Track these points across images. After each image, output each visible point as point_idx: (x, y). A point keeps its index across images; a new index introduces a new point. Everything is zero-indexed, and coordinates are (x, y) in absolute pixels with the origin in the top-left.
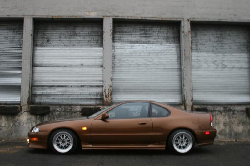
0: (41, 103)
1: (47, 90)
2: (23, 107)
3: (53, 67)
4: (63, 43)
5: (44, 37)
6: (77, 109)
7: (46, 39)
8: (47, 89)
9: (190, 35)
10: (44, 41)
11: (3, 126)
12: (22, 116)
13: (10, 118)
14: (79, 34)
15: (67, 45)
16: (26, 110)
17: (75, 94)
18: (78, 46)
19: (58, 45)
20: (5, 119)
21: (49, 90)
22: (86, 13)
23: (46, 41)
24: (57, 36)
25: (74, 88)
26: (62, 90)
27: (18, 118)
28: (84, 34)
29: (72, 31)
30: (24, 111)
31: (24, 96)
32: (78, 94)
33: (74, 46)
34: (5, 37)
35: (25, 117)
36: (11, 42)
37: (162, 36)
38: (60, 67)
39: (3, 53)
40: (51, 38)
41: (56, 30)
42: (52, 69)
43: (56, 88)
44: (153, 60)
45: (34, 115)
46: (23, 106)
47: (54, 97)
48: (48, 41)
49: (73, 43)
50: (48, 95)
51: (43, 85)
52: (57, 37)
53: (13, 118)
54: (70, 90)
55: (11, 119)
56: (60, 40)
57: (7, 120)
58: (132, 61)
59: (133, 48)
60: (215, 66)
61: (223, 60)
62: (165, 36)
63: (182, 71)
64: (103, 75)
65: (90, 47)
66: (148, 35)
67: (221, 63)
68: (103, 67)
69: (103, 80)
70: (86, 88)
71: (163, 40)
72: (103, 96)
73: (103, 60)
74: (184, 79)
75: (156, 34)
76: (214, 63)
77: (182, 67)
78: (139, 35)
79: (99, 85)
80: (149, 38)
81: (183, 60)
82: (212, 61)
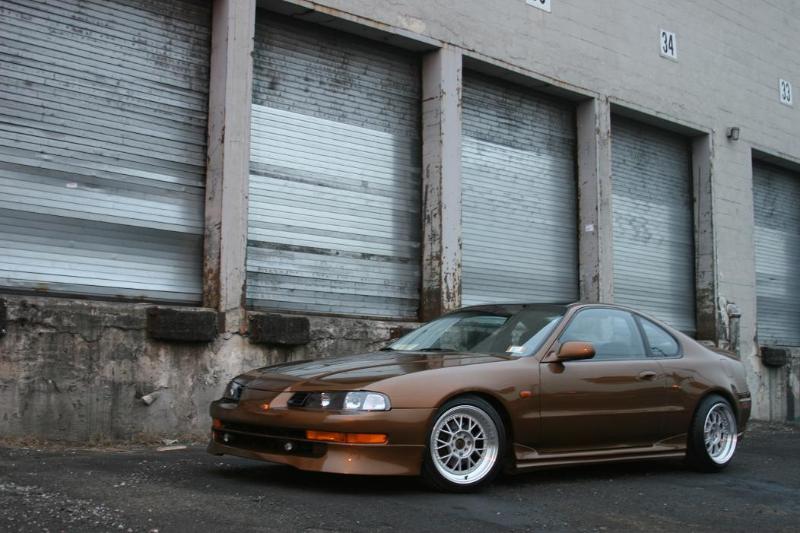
0: (255, 304)
1: (272, 259)
2: (227, 317)
3: (287, 179)
4: (314, 101)
5: (261, 69)
6: (378, 331)
7: (267, 76)
8: (270, 255)
9: (610, 140)
10: (261, 84)
11: (161, 387)
12: (224, 350)
13: (187, 358)
14: (357, 81)
15: (326, 110)
16: (236, 330)
17: (350, 279)
18: (356, 122)
19: (302, 105)
20: (168, 357)
21: (277, 259)
22: (400, 17)
23: (267, 85)
24: (299, 74)
25: (343, 260)
26: (312, 263)
27: (212, 355)
28: (371, 85)
29: (339, 68)
30: (232, 330)
31: (231, 274)
32: (358, 280)
33: (343, 118)
34: (137, 38)
35: (233, 355)
36: (157, 63)
38: (307, 182)
39: (130, 100)
40: (281, 76)
41: (295, 53)
42: (285, 186)
43: (296, 254)
44: (522, 196)
45: (262, 348)
46: (228, 311)
47: (292, 287)
48: (273, 86)
49: (343, 108)
50: (275, 277)
51: (259, 238)
52: (299, 77)
53: (198, 357)
54: (334, 265)
55: (188, 361)
56: (306, 91)
57: (177, 364)
58: (480, 193)
59: (483, 153)
60: (633, 233)
61: (646, 217)
62: (547, 132)
63: (582, 238)
64: (441, 226)
65: (385, 131)
66: (514, 123)
67: (643, 226)
68: (440, 203)
69: (440, 243)
70: (375, 263)
71: (542, 143)
72: (438, 293)
73: (441, 182)
74: (599, 261)
75: (529, 122)
76: (630, 224)
77: (590, 228)
78: (495, 118)
79: (407, 256)
80: (516, 131)
81: (597, 209)
82: (629, 218)
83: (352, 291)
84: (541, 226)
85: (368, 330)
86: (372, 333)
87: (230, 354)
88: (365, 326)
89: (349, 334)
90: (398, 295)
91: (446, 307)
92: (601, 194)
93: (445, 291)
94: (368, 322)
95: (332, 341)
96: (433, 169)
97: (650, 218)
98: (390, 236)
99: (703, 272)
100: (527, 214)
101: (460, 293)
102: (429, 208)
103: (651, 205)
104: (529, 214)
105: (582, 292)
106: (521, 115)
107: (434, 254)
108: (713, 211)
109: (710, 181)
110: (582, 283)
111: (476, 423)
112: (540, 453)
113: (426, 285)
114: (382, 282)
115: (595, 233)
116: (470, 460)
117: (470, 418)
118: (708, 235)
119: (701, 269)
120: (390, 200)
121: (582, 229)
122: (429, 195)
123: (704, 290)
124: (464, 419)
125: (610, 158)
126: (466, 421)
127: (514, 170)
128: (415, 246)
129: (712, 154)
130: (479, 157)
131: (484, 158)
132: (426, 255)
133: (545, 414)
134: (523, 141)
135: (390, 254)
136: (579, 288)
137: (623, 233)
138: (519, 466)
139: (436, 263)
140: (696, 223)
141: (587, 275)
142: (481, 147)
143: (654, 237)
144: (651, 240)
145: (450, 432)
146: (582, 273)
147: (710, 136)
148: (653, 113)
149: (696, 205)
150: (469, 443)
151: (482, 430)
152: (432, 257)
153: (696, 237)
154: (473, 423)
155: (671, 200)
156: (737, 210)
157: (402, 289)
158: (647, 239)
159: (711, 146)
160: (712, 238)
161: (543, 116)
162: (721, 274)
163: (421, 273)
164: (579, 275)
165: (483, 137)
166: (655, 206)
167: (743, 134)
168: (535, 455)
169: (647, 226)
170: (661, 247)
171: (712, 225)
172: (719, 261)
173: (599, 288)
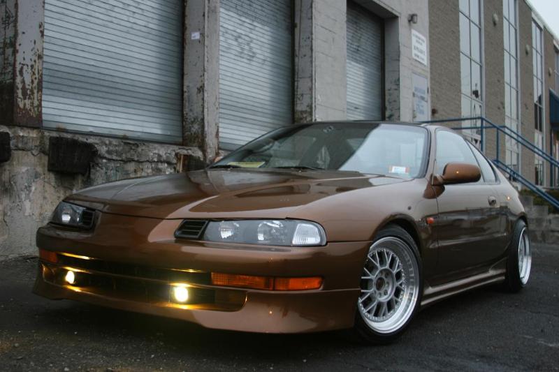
60: (238, 49)
61: (251, 35)
63: (187, 47)
67: (248, 44)
69: (15, 26)
72: (12, 88)
74: (204, 71)
76: (236, 40)
77: (196, 36)
81: (204, 15)
82: (235, 34)
84: (144, 29)
91: (21, 106)
92: (209, 1)
93: (20, 86)
97: (255, 37)
99: (302, 95)
100: (128, 13)
101: (40, 89)
103: (255, 24)
104: (131, 14)
105: (186, 104)
107: (8, 41)
108: (314, 36)
109: (311, 7)
110: (186, 95)
115: (201, 41)
118: (307, 59)
119: (299, 92)
121: (187, 36)
123: (302, 112)
136: (182, 99)
137: (229, 49)
139: (9, 51)
140: (297, 48)
141: (191, 85)
143: (258, 56)
144: (254, 59)
146: (186, 83)
149: (297, 31)
153: (296, 60)
155: (275, 23)
156: (333, 39)
158: (252, 57)
160: (312, 62)
162: (318, 97)
164: (182, 85)
166: (259, 25)
169: (252, 44)
170: (264, 67)
171: (312, 50)
172: (318, 85)
173: (203, 99)
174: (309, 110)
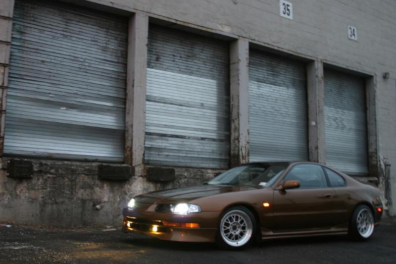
0: (150, 162)
1: (157, 141)
2: (136, 168)
3: (165, 103)
4: (177, 66)
5: (152, 51)
6: (209, 174)
7: (155, 55)
8: (157, 139)
9: (323, 82)
10: (152, 58)
11: (105, 202)
12: (134, 184)
13: (117, 188)
14: (198, 56)
15: (183, 70)
16: (140, 175)
17: (195, 150)
18: (197, 75)
19: (171, 68)
20: (108, 188)
21: (160, 141)
22: (218, 25)
23: (155, 59)
24: (170, 53)
25: (192, 141)
26: (177, 142)
27: (129, 186)
28: (205, 58)
29: (190, 50)
30: (138, 175)
31: (137, 149)
32: (199, 150)
33: (191, 73)
34: (93, 39)
35: (139, 186)
36: (102, 50)
37: (290, 77)
38: (174, 104)
39: (90, 68)
40: (162, 54)
41: (168, 44)
42: (164, 106)
43: (169, 138)
44: (280, 108)
45: (152, 183)
46: (136, 166)
47: (167, 154)
48: (158, 59)
49: (192, 69)
50: (159, 150)
51: (151, 131)
52: (170, 55)
53: (122, 187)
54: (188, 143)
55: (118, 189)
56: (174, 61)
57: (112, 191)
58: (259, 108)
59: (260, 88)
60: (336, 125)
61: (342, 117)
62: (292, 77)
63: (310, 128)
64: (239, 124)
65: (212, 79)
66: (275, 73)
67: (341, 122)
68: (238, 113)
69: (239, 132)
70: (208, 142)
71: (290, 83)
72: (238, 156)
73: (239, 103)
74: (318, 139)
75: (283, 73)
76: (335, 121)
77: (313, 123)
78: (266, 72)
79: (223, 138)
80: (277, 77)
81: (317, 114)
82: (334, 118)
83: (196, 156)
84: (290, 123)
85: (204, 174)
86: (205, 175)
87: (137, 186)
88: (202, 172)
89: (195, 176)
90: (219, 157)
91: (242, 163)
92: (319, 107)
94: (203, 170)
95: (186, 179)
96: (235, 97)
97: (345, 118)
98: (215, 129)
99: (372, 144)
101: (248, 155)
102: (233, 115)
103: (345, 111)
104: (283, 117)
105: (310, 154)
106: (279, 70)
107: (236, 137)
108: (376, 114)
109: (375, 99)
110: (310, 150)
111: (242, 218)
112: (274, 232)
113: (232, 152)
114: (211, 151)
115: (316, 126)
116: (239, 235)
117: (239, 216)
118: (374, 125)
119: (370, 142)
120: (215, 112)
121: (309, 124)
122: (233, 109)
123: (372, 153)
124: (236, 216)
125: (323, 89)
126: (237, 217)
127: (276, 96)
128: (227, 133)
129: (375, 85)
130: (258, 90)
131: (261, 91)
132: (232, 138)
133: (276, 214)
134: (280, 82)
135: (215, 137)
136: (308, 152)
137: (331, 125)
138: (263, 238)
139: (237, 142)
140: (368, 120)
141: (312, 146)
142: (259, 85)
143: (347, 127)
144: (345, 129)
145: (230, 223)
146: (310, 145)
147: (374, 78)
148: (345, 67)
149: (368, 111)
150: (239, 227)
151: (245, 222)
152: (235, 139)
153: (368, 126)
154: (240, 218)
155: (355, 109)
156: (389, 113)
157: (221, 154)
158: (343, 128)
159: (375, 82)
160: (376, 127)
161: (289, 70)
162: (380, 144)
163: (230, 147)
164: (308, 146)
165: (260, 81)
166: (347, 112)
167: (391, 75)
168: (271, 233)
169: (343, 122)
170: (350, 132)
171: (376, 121)
172: (380, 138)
173: (318, 153)
174: (375, 151)
